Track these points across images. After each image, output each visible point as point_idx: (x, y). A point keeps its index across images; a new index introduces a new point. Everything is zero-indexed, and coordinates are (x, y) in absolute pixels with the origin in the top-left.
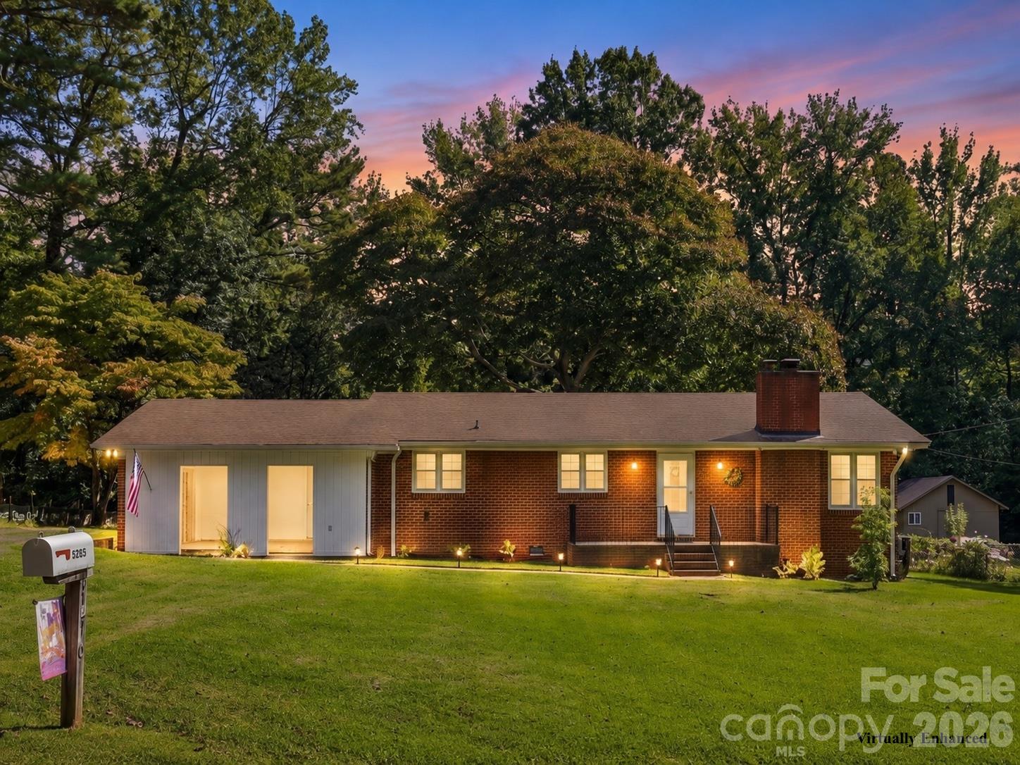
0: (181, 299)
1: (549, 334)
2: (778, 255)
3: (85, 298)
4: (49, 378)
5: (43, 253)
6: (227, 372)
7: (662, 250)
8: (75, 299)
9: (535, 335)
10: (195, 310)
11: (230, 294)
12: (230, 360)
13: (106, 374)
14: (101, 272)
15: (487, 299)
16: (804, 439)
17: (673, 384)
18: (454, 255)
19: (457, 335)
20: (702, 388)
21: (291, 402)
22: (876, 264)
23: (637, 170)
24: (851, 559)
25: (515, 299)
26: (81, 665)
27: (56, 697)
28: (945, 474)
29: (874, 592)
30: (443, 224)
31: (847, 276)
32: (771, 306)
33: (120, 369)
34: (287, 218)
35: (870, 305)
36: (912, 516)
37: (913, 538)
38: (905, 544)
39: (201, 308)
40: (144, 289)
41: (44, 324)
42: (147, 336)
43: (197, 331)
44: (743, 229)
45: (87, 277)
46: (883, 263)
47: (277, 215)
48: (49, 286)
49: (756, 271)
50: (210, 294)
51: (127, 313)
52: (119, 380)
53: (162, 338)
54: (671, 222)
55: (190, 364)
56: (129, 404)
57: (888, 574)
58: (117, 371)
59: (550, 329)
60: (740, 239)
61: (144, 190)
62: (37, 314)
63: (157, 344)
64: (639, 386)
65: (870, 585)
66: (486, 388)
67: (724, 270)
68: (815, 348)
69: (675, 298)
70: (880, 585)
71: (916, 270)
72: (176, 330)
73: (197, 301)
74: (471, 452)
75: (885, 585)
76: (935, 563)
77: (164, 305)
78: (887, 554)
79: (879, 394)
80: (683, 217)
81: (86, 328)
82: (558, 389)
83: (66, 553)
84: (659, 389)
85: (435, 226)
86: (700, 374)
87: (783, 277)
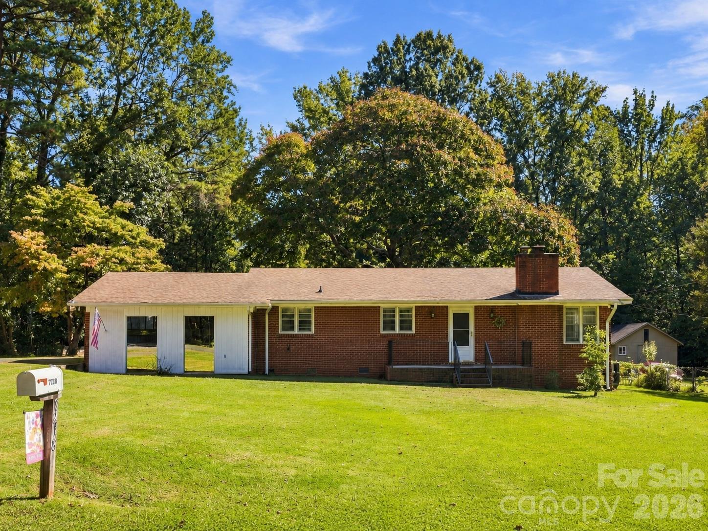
0: (118, 203)
1: (384, 229)
2: (532, 175)
3: (59, 204)
4: (38, 259)
5: (35, 173)
6: (153, 253)
7: (458, 172)
8: (53, 203)
9: (374, 230)
10: (127, 211)
11: (149, 201)
12: (153, 245)
13: (74, 256)
14: (69, 185)
15: (342, 205)
16: (547, 297)
17: (466, 262)
18: (319, 175)
19: (323, 230)
20: (485, 265)
21: (199, 274)
22: (594, 183)
23: (440, 119)
24: (579, 376)
25: (362, 205)
26: (53, 455)
27: (37, 476)
28: (642, 321)
29: (594, 399)
30: (311, 155)
31: (575, 191)
32: (530, 210)
33: (81, 251)
34: (186, 149)
35: (591, 210)
36: (620, 349)
37: (621, 363)
38: (616, 367)
39: (131, 210)
40: (95, 196)
41: (36, 222)
42: (98, 229)
43: (130, 225)
44: (511, 159)
45: (61, 189)
46: (598, 181)
47: (179, 147)
48: (38, 196)
49: (519, 186)
50: (137, 200)
51: (86, 214)
52: (81, 259)
53: (109, 231)
54: (462, 154)
55: (127, 248)
56: (92, 276)
57: (605, 387)
58: (80, 253)
59: (384, 225)
60: (508, 166)
61: (94, 130)
62: (31, 215)
63: (105, 235)
64: (443, 264)
65: (593, 393)
66: (341, 265)
67: (499, 186)
68: (560, 238)
69: (467, 205)
70: (599, 394)
71: (620, 186)
72: (116, 225)
73: (129, 205)
74: (318, 307)
75: (602, 394)
76: (635, 380)
77: (107, 207)
78: (604, 374)
79: (598, 268)
80: (471, 150)
81: (60, 224)
82: (389, 266)
83: (44, 381)
84: (457, 265)
85: (306, 156)
86: (484, 256)
87: (536, 191)
